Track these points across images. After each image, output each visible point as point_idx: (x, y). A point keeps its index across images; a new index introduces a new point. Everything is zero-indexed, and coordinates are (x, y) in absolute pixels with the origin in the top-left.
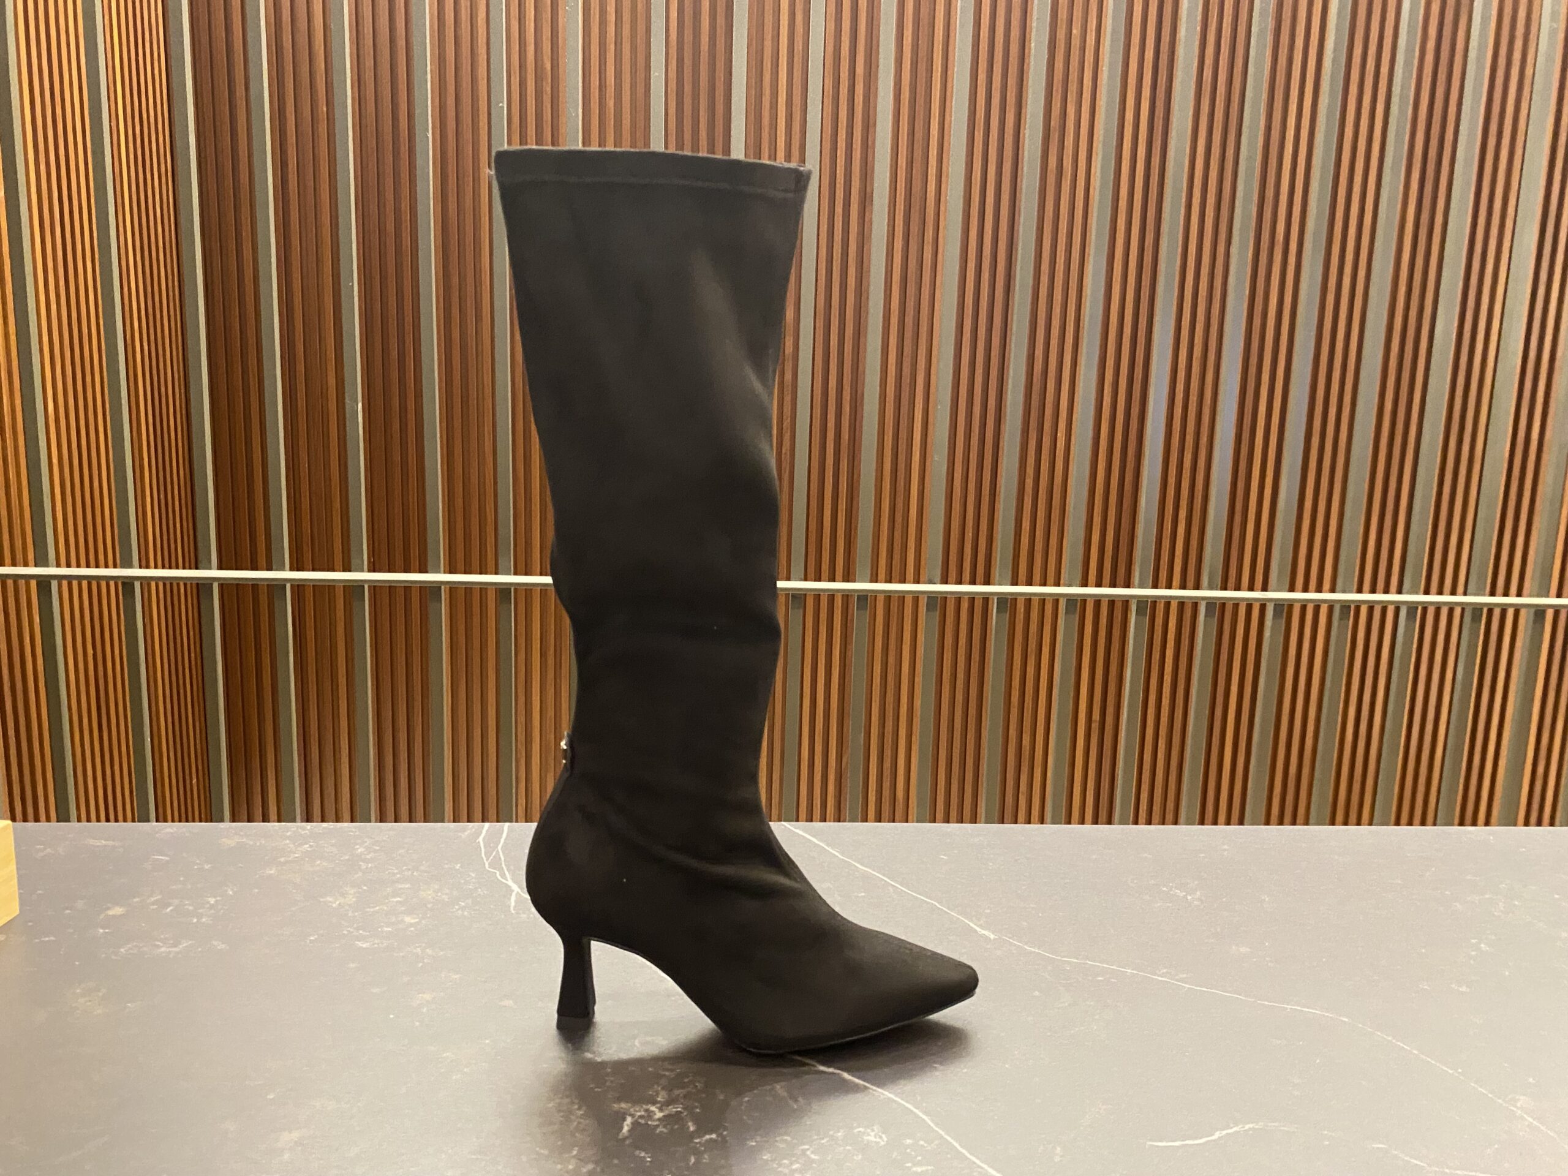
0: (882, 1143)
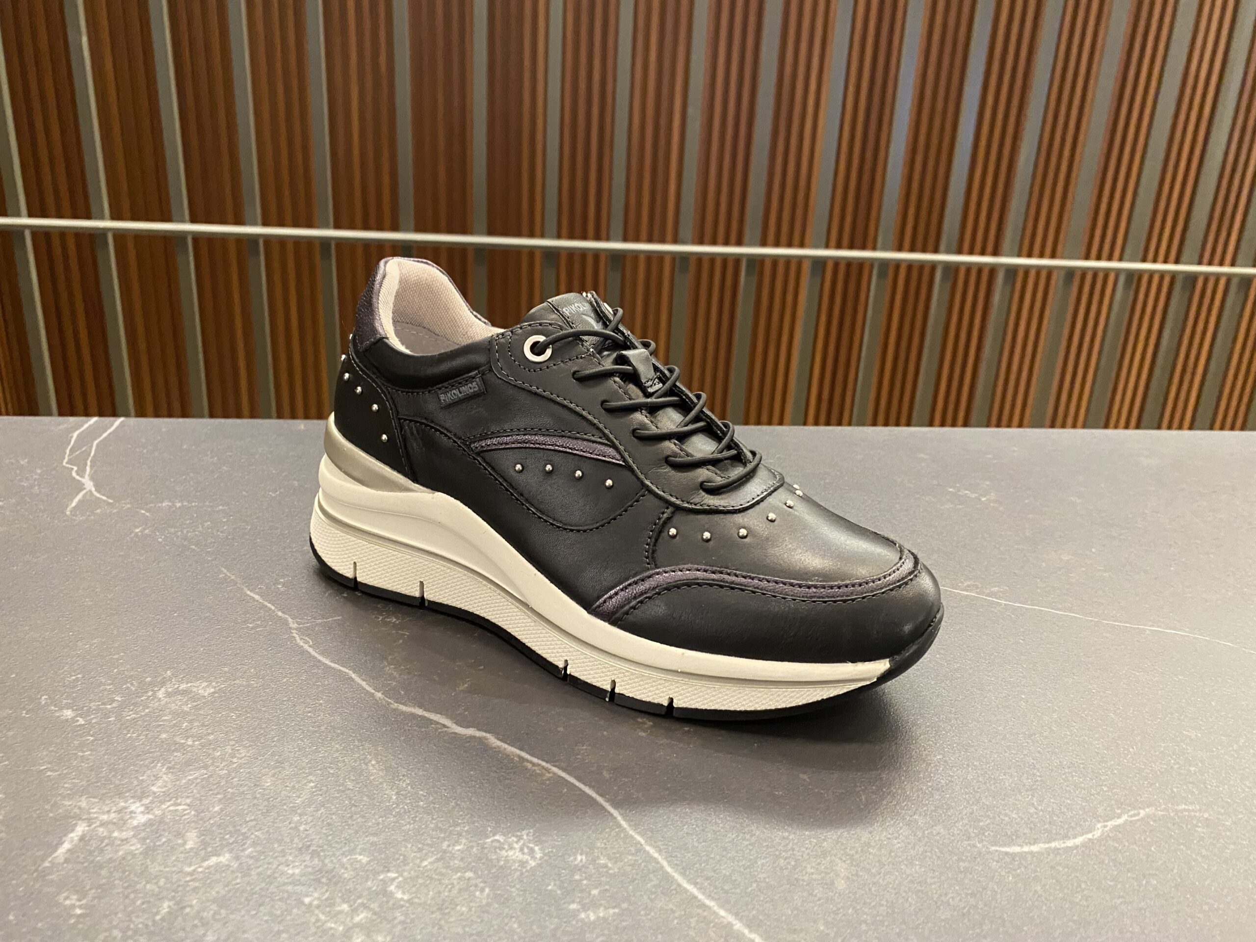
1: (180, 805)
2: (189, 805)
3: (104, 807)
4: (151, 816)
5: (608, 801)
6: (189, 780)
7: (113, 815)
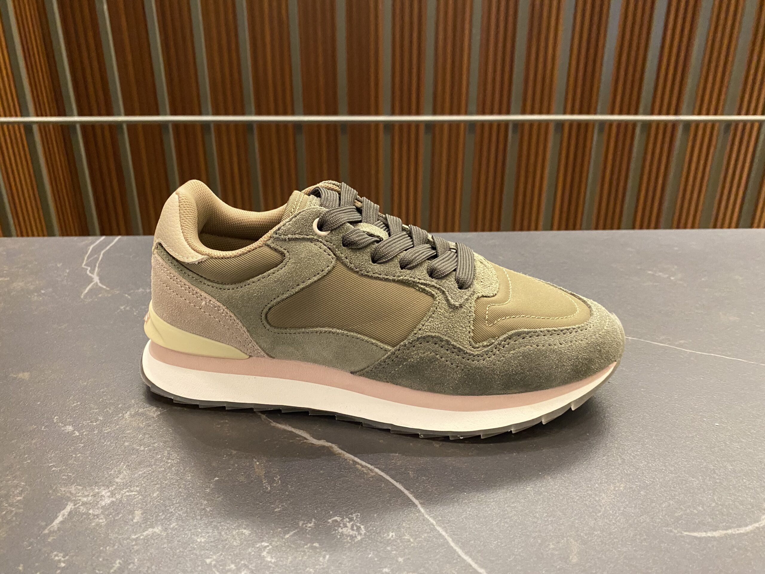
0: (359, 538)
1: (132, 491)
2: (138, 492)
3: (85, 492)
4: (114, 499)
5: (412, 493)
6: (140, 475)
7: (90, 498)
